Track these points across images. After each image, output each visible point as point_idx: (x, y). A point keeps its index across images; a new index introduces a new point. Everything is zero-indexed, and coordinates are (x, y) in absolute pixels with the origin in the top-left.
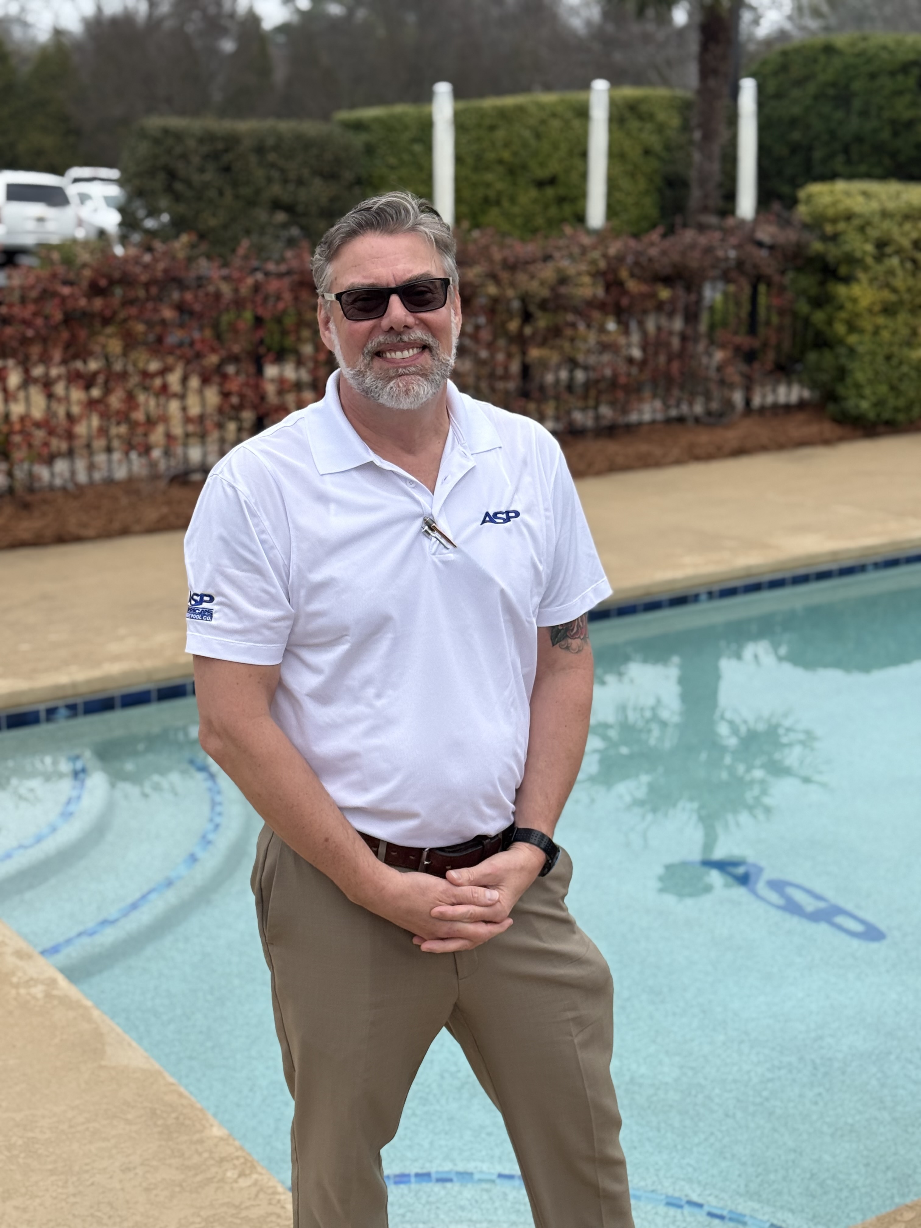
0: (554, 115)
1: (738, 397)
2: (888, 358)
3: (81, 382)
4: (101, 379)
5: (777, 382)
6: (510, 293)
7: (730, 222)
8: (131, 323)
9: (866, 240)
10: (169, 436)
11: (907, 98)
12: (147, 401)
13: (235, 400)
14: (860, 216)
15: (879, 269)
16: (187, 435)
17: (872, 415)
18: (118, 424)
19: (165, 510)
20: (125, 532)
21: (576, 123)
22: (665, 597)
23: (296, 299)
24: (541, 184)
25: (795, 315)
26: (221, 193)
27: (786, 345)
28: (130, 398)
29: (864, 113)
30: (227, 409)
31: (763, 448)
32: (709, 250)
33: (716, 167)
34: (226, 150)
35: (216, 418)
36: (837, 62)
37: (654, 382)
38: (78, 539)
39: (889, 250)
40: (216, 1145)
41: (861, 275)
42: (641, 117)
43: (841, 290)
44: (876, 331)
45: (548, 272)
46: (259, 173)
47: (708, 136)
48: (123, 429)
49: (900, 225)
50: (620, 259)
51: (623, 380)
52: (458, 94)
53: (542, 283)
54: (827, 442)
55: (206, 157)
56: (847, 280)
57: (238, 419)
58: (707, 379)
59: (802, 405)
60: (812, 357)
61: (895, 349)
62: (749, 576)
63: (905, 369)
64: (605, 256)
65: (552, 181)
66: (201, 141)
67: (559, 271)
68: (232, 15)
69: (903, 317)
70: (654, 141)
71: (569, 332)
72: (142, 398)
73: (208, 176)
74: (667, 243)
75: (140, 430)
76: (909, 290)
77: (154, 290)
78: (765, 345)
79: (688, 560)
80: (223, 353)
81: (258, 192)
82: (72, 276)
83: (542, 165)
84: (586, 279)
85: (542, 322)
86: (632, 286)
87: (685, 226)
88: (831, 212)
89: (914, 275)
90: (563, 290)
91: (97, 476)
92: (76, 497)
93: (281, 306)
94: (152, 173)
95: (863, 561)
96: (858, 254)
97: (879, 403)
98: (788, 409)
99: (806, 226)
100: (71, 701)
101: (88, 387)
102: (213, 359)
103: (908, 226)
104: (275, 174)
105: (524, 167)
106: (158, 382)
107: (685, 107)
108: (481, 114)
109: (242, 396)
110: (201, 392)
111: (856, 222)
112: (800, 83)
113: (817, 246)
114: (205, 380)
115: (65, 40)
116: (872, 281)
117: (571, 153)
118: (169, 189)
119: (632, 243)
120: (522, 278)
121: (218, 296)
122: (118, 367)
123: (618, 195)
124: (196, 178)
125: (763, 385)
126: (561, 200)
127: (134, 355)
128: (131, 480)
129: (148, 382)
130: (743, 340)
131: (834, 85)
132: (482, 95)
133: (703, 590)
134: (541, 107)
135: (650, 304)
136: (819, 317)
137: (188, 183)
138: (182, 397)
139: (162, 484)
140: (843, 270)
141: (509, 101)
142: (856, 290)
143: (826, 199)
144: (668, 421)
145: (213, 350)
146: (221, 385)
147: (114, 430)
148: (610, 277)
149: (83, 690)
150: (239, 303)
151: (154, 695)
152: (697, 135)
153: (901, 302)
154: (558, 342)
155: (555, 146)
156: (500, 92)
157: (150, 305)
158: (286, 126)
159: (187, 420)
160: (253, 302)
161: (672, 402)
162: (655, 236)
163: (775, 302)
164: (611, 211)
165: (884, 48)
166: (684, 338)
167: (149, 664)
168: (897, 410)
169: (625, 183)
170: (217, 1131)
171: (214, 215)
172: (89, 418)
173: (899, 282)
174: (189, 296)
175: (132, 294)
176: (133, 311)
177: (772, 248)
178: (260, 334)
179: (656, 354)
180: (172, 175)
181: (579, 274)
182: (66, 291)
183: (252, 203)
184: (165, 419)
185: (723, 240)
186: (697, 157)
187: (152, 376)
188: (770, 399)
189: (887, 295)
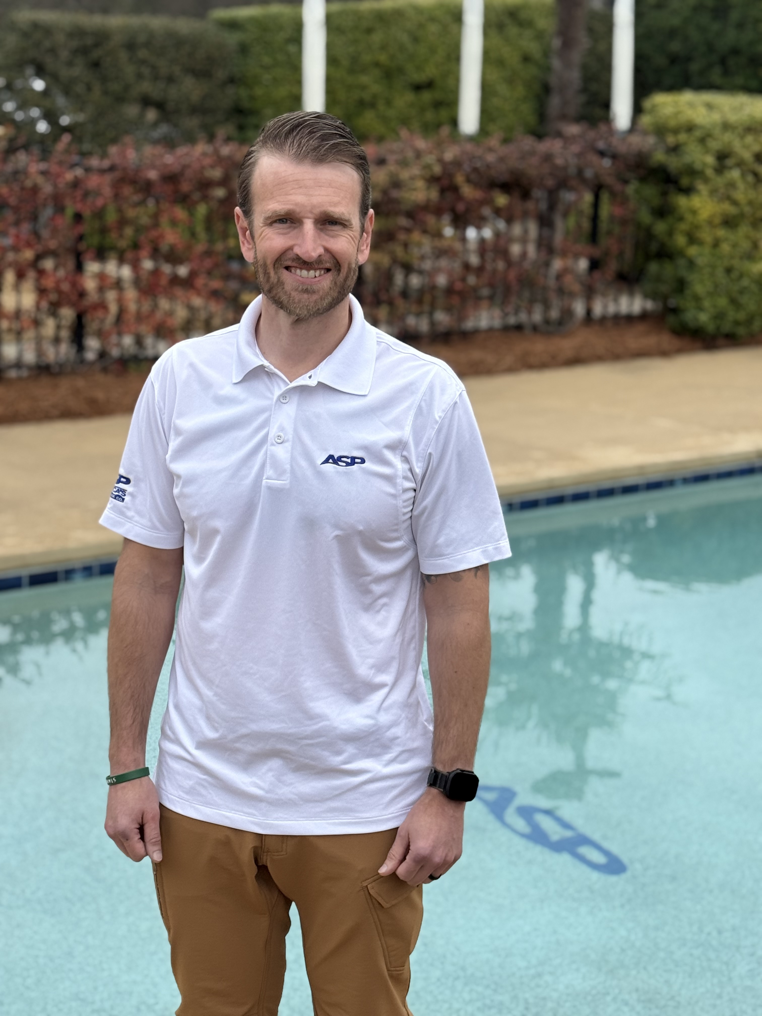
1: (578, 306)
2: (729, 270)
5: (619, 292)
9: (707, 152)
13: (52, 296)
14: (701, 127)
15: (720, 181)
17: (711, 328)
21: (451, 27)
23: (117, 196)
24: (417, 88)
25: (637, 225)
26: (89, 88)
27: (628, 256)
29: (741, 26)
30: (44, 305)
32: (547, 158)
34: (97, 45)
35: (33, 315)
37: (492, 287)
39: (729, 162)
41: (701, 187)
42: (520, 24)
43: (682, 201)
44: (716, 244)
46: (129, 70)
49: (742, 137)
50: (457, 163)
51: (459, 287)
54: (664, 354)
55: (76, 52)
56: (688, 191)
58: (545, 289)
59: (644, 316)
60: (653, 267)
61: (736, 263)
62: (552, 488)
63: (745, 282)
64: (440, 161)
65: (429, 85)
66: (70, 35)
67: (391, 175)
69: (744, 229)
70: (534, 48)
71: (402, 236)
73: (76, 71)
76: (751, 203)
78: (607, 253)
80: (39, 248)
81: (127, 88)
83: (419, 69)
84: (420, 184)
86: (468, 191)
88: (672, 123)
89: (755, 186)
93: (100, 202)
95: (670, 476)
96: (698, 166)
97: (719, 316)
98: (630, 319)
102: (28, 254)
103: (749, 139)
104: (146, 71)
105: (400, 70)
109: (60, 292)
110: (17, 289)
111: (697, 134)
113: (661, 157)
114: (21, 275)
116: (712, 192)
117: (446, 57)
125: (604, 295)
126: (438, 105)
130: (583, 248)
135: (487, 210)
136: (660, 227)
140: (685, 181)
142: (696, 201)
143: (669, 111)
144: (506, 329)
146: (38, 280)
148: (445, 182)
150: (58, 199)
153: (742, 215)
155: (433, 50)
160: (73, 198)
161: (510, 309)
163: (618, 211)
168: (737, 323)
173: (740, 195)
177: (614, 157)
178: (80, 230)
179: (494, 260)
181: (412, 178)
183: (120, 99)
188: (612, 309)
189: (727, 208)
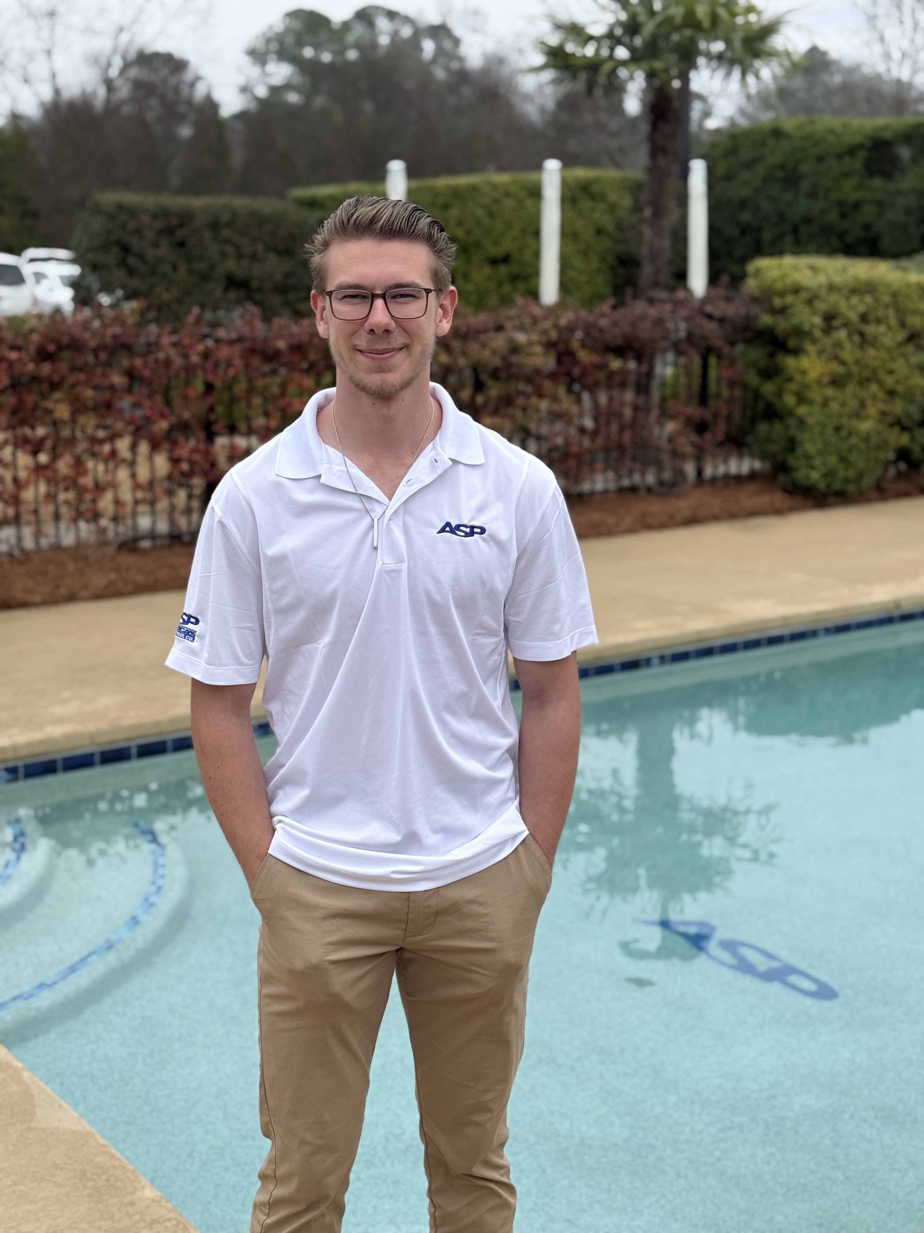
0: (507, 195)
1: (690, 469)
2: (838, 429)
3: (28, 448)
4: (49, 444)
5: (729, 454)
6: (462, 362)
7: (680, 294)
8: (79, 388)
9: (814, 313)
10: (118, 502)
11: (854, 180)
12: (95, 468)
13: (185, 466)
14: (808, 289)
15: (827, 342)
16: (136, 502)
17: (822, 486)
18: (66, 489)
19: (113, 576)
20: (72, 598)
21: (529, 203)
22: (617, 661)
23: (247, 366)
24: (494, 262)
25: (745, 387)
26: (175, 268)
27: (737, 417)
28: (79, 463)
29: (812, 195)
30: (177, 475)
31: (715, 518)
32: (659, 322)
33: (666, 243)
34: (181, 226)
35: (166, 485)
36: (785, 145)
37: (607, 450)
38: (23, 605)
39: (836, 323)
40: (148, 1208)
41: (810, 348)
42: (593, 197)
43: (790, 362)
44: (825, 403)
45: (499, 342)
46: (214, 249)
47: (658, 213)
48: (70, 495)
49: (848, 298)
50: (571, 329)
51: (575, 449)
52: (411, 173)
53: (494, 352)
54: (778, 512)
55: (160, 232)
56: (796, 352)
57: (189, 487)
58: (658, 449)
59: (753, 476)
60: (762, 427)
61: (844, 421)
62: (700, 640)
63: (854, 440)
64: (556, 326)
65: (506, 259)
66: (155, 216)
67: (511, 341)
68: (189, 103)
69: (851, 388)
70: (607, 222)
71: (520, 401)
72: (90, 464)
73: (162, 251)
74: (618, 314)
75: (88, 497)
76: (857, 362)
77: (103, 356)
78: (716, 416)
79: (640, 624)
80: (173, 419)
81: (212, 267)
82: (19, 341)
83: (496, 243)
84: (538, 349)
85: (494, 390)
86: (584, 356)
87: (635, 297)
88: (779, 286)
89: (861, 348)
90: (515, 359)
91: (44, 542)
92: (22, 563)
93: (231, 372)
94: (105, 247)
95: (813, 627)
96: (806, 327)
97: (829, 474)
98: (739, 479)
99: (755, 300)
100: (11, 764)
101: (35, 453)
102: (163, 425)
103: (855, 300)
104: (229, 249)
105: (478, 245)
106: (106, 448)
107: (636, 188)
108: (435, 193)
109: (192, 463)
110: (151, 459)
111: (804, 295)
112: (750, 165)
113: (766, 319)
114: (155, 446)
115: (24, 125)
116: (821, 353)
117: (524, 232)
118: (123, 263)
119: (583, 313)
120: (473, 347)
121: (168, 362)
122: (66, 433)
123: (571, 274)
124: (150, 253)
125: (714, 456)
126: (515, 278)
127: (82, 420)
128: (78, 546)
129: (97, 448)
130: (694, 411)
131: (782, 167)
132: (436, 174)
133: (654, 654)
134: (495, 187)
135: (601, 375)
136: (768, 389)
137: (141, 257)
138: (132, 464)
139: (111, 550)
140: (792, 343)
141: (462, 181)
142: (805, 362)
143: (774, 273)
144: (621, 491)
145: (163, 416)
146: (171, 451)
147: (62, 496)
148: (561, 347)
149: (23, 752)
150: (189, 370)
151: (97, 758)
152: (648, 212)
153: (849, 375)
154: (510, 411)
155: (509, 225)
156: (451, 171)
157: (99, 371)
158: (240, 203)
159: (137, 486)
160: (204, 368)
161: (624, 472)
162: (605, 307)
163: (726, 373)
164: (564, 287)
165: (832, 131)
166: (636, 408)
167: (92, 726)
168: (846, 481)
169: (578, 262)
170: (149, 1193)
171: (168, 289)
172: (36, 483)
173: (847, 355)
174: (138, 362)
175: (79, 361)
176: (82, 377)
177: (721, 320)
178: (210, 400)
179: (608, 423)
180: (126, 249)
181: (531, 344)
182: (13, 355)
183: (205, 278)
184: (114, 485)
185: (673, 312)
186: (647, 233)
187: (101, 442)
188: (721, 470)
189: (835, 367)
